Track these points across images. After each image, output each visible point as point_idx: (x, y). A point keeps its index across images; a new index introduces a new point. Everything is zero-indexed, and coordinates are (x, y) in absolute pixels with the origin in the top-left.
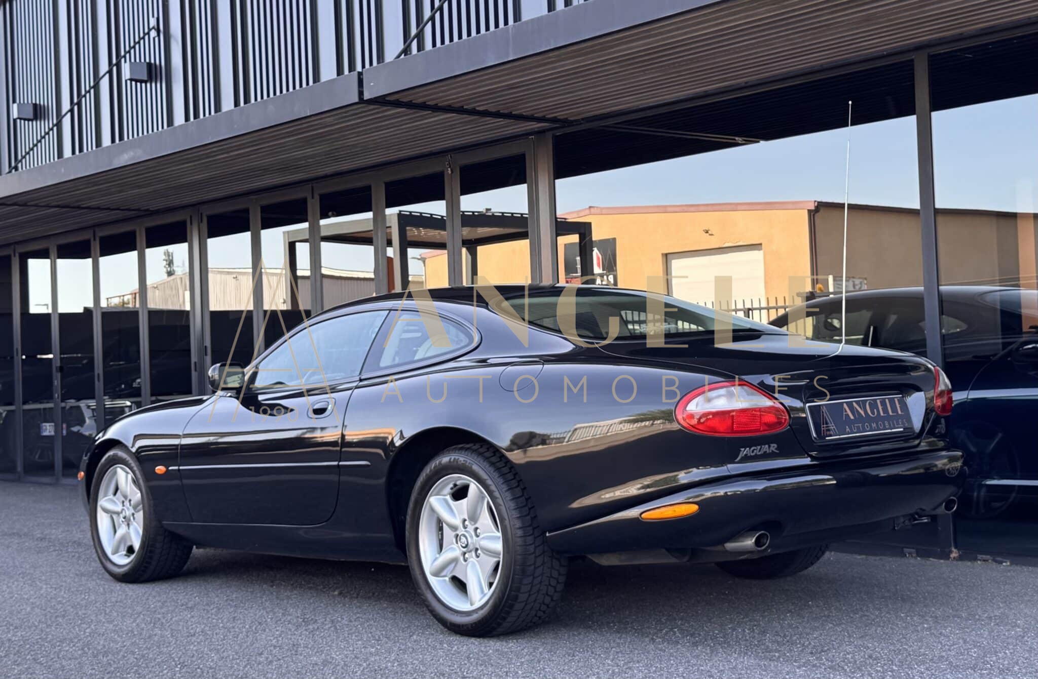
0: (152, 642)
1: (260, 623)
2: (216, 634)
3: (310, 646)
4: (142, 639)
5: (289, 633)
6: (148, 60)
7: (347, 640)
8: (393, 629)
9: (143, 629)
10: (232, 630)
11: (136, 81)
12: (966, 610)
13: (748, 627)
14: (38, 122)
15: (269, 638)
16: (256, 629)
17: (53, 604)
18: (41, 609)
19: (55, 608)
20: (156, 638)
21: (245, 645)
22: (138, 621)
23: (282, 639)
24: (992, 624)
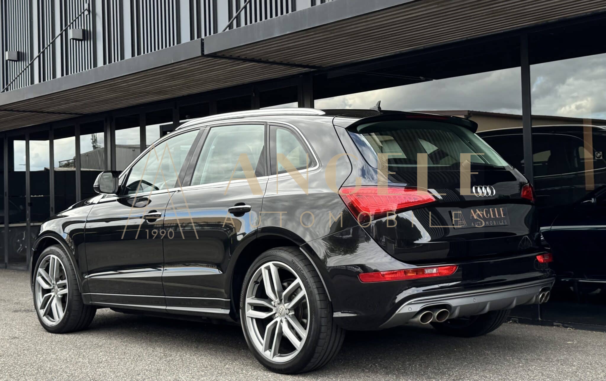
0: (77, 366)
1: (139, 356)
2: (114, 362)
3: (167, 370)
4: (71, 364)
5: (156, 362)
6: (83, 28)
7: (188, 367)
8: (215, 361)
9: (72, 358)
10: (123, 360)
11: (76, 40)
12: (544, 355)
13: (418, 363)
14: (20, 62)
15: (144, 365)
16: (137, 359)
17: (22, 343)
18: (15, 345)
19: (23, 344)
20: (80, 364)
21: (130, 369)
22: (70, 354)
23: (152, 366)
24: (559, 364)
